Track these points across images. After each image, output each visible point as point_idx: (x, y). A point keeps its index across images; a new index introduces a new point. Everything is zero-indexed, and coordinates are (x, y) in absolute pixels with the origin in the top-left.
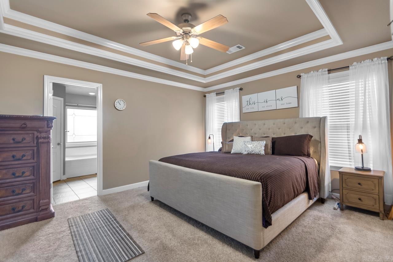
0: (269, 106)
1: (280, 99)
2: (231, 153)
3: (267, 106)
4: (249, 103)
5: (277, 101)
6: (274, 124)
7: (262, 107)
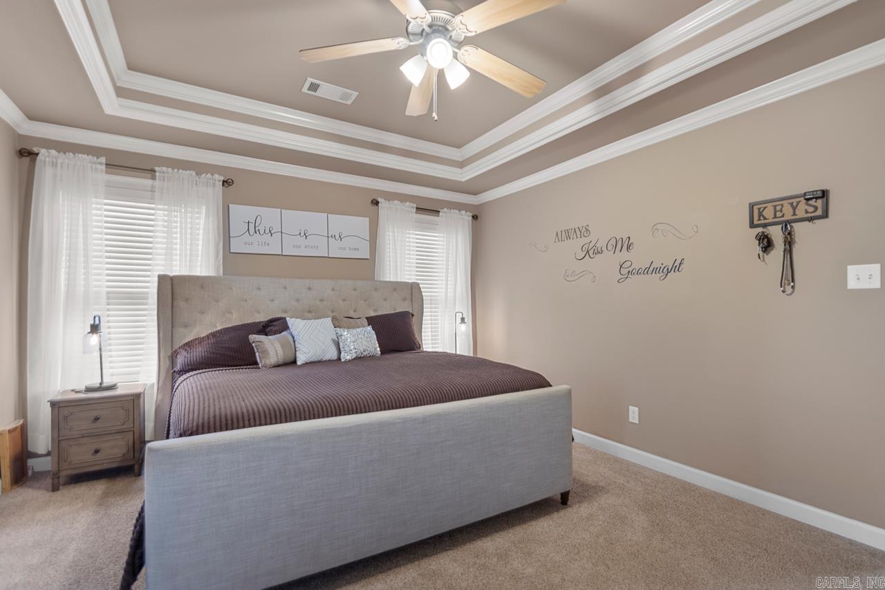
0: (311, 247)
1: (337, 237)
2: (299, 363)
3: (306, 247)
4: (253, 228)
5: (330, 239)
6: (333, 289)
7: (294, 246)
